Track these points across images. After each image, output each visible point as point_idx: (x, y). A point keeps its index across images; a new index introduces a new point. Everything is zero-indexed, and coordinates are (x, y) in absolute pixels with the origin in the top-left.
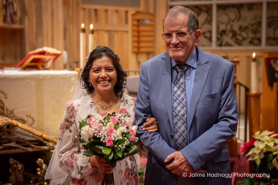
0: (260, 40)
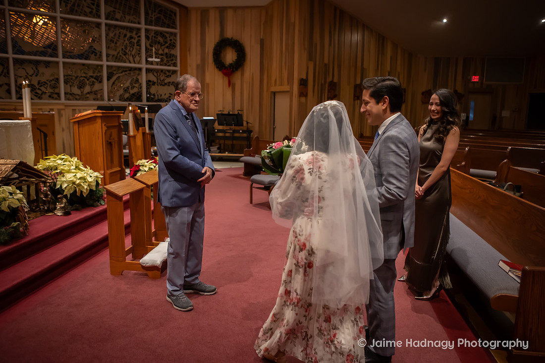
0: (59, 94)
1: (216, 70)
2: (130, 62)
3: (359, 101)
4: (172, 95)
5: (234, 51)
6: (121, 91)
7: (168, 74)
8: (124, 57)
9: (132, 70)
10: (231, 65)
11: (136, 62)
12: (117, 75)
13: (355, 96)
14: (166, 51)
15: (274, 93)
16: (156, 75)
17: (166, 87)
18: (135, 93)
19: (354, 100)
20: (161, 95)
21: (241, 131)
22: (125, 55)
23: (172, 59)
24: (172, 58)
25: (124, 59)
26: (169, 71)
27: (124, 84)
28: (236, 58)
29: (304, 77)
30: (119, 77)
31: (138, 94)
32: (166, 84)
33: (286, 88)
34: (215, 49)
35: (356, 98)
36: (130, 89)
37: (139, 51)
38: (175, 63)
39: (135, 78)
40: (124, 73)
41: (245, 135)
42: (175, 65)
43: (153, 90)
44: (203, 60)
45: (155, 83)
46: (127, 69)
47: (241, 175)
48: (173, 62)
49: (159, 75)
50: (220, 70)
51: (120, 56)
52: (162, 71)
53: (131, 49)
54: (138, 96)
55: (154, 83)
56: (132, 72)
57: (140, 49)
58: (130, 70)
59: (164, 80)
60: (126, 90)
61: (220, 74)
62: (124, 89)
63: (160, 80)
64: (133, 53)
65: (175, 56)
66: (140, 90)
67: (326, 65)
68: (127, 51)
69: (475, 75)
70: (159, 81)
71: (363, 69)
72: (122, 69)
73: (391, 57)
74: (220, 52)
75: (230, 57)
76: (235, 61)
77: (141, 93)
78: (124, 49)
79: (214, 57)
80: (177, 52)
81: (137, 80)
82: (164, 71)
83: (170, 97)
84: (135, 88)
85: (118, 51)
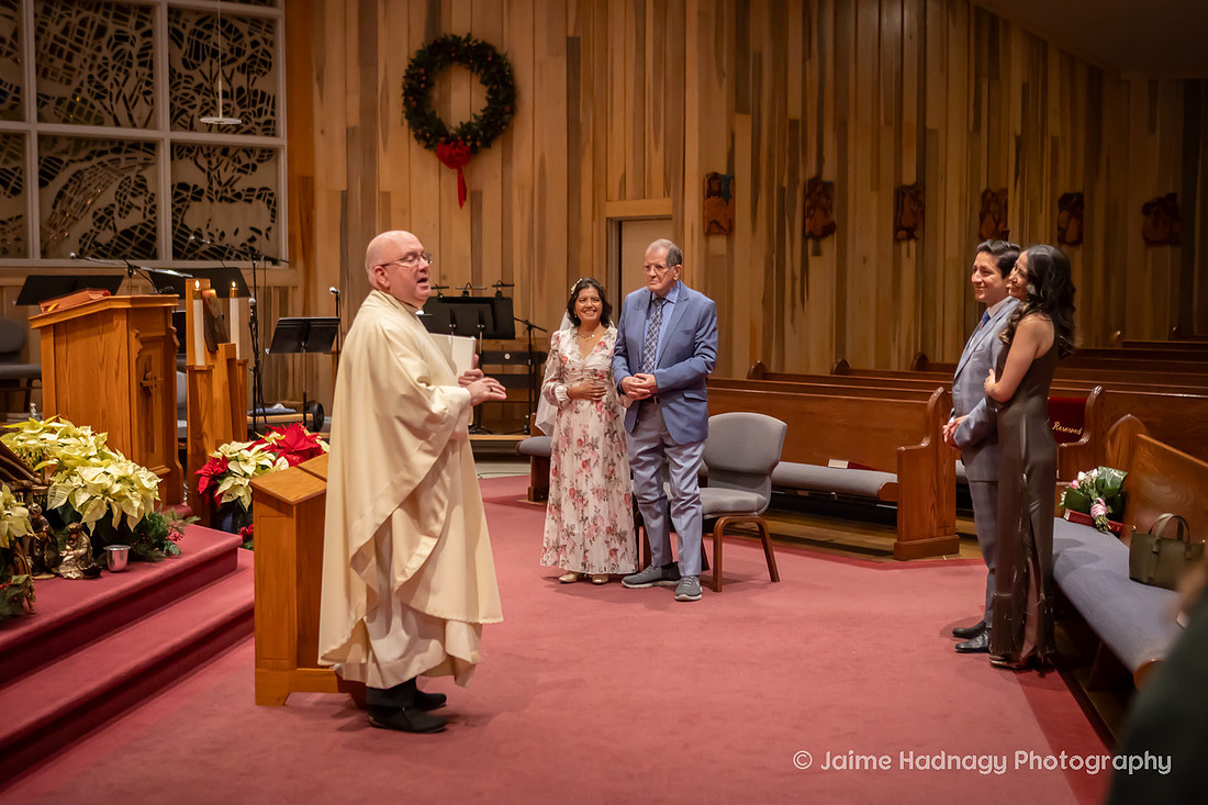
1: (416, 148)
2: (117, 124)
3: (912, 243)
4: (259, 232)
5: (476, 80)
6: (86, 224)
7: (245, 160)
8: (97, 103)
9: (124, 148)
10: (466, 128)
11: (136, 120)
12: (73, 168)
13: (897, 228)
14: (240, 80)
15: (620, 224)
16: (205, 166)
17: (239, 205)
18: (134, 228)
19: (897, 241)
20: (223, 234)
21: (507, 356)
22: (99, 97)
23: (260, 110)
24: (258, 106)
25: (95, 112)
26: (249, 151)
27: (96, 196)
28: (485, 104)
29: (723, 171)
30: (78, 175)
31: (142, 232)
32: (238, 195)
33: (660, 205)
34: (408, 76)
35: (902, 234)
36: (116, 215)
37: (148, 83)
38: (268, 122)
39: (133, 177)
40: (95, 160)
41: (519, 369)
42: (269, 129)
43: (195, 216)
44: (369, 111)
45: (202, 191)
46: (108, 147)
47: (522, 497)
48: (263, 119)
49: (214, 164)
50: (428, 147)
51: (84, 101)
52: (225, 150)
53: (121, 78)
54: (143, 238)
55: (198, 194)
56: (122, 157)
57: (151, 76)
58: (117, 151)
59: (230, 182)
60: (103, 219)
61: (431, 158)
62: (95, 214)
63: (220, 183)
64: (127, 91)
65: (267, 99)
66: (149, 217)
67: (794, 123)
68: (107, 85)
70: (215, 186)
71: (923, 133)
72: (91, 148)
73: (1025, 87)
74: (430, 85)
75: (462, 100)
76: (481, 114)
77: (155, 230)
78: (97, 78)
79: (406, 102)
80: (278, 83)
81: (141, 185)
82: (231, 153)
83: (252, 239)
84: (134, 212)
85: (76, 84)
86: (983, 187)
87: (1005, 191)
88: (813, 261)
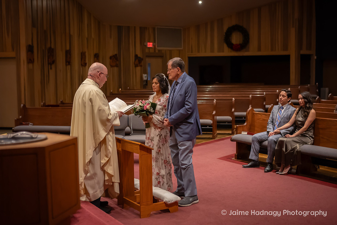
3: (69, 66)
67: (45, 31)
69: (150, 42)
71: (70, 36)
86: (81, 51)
87: (85, 52)
88: (50, 71)
